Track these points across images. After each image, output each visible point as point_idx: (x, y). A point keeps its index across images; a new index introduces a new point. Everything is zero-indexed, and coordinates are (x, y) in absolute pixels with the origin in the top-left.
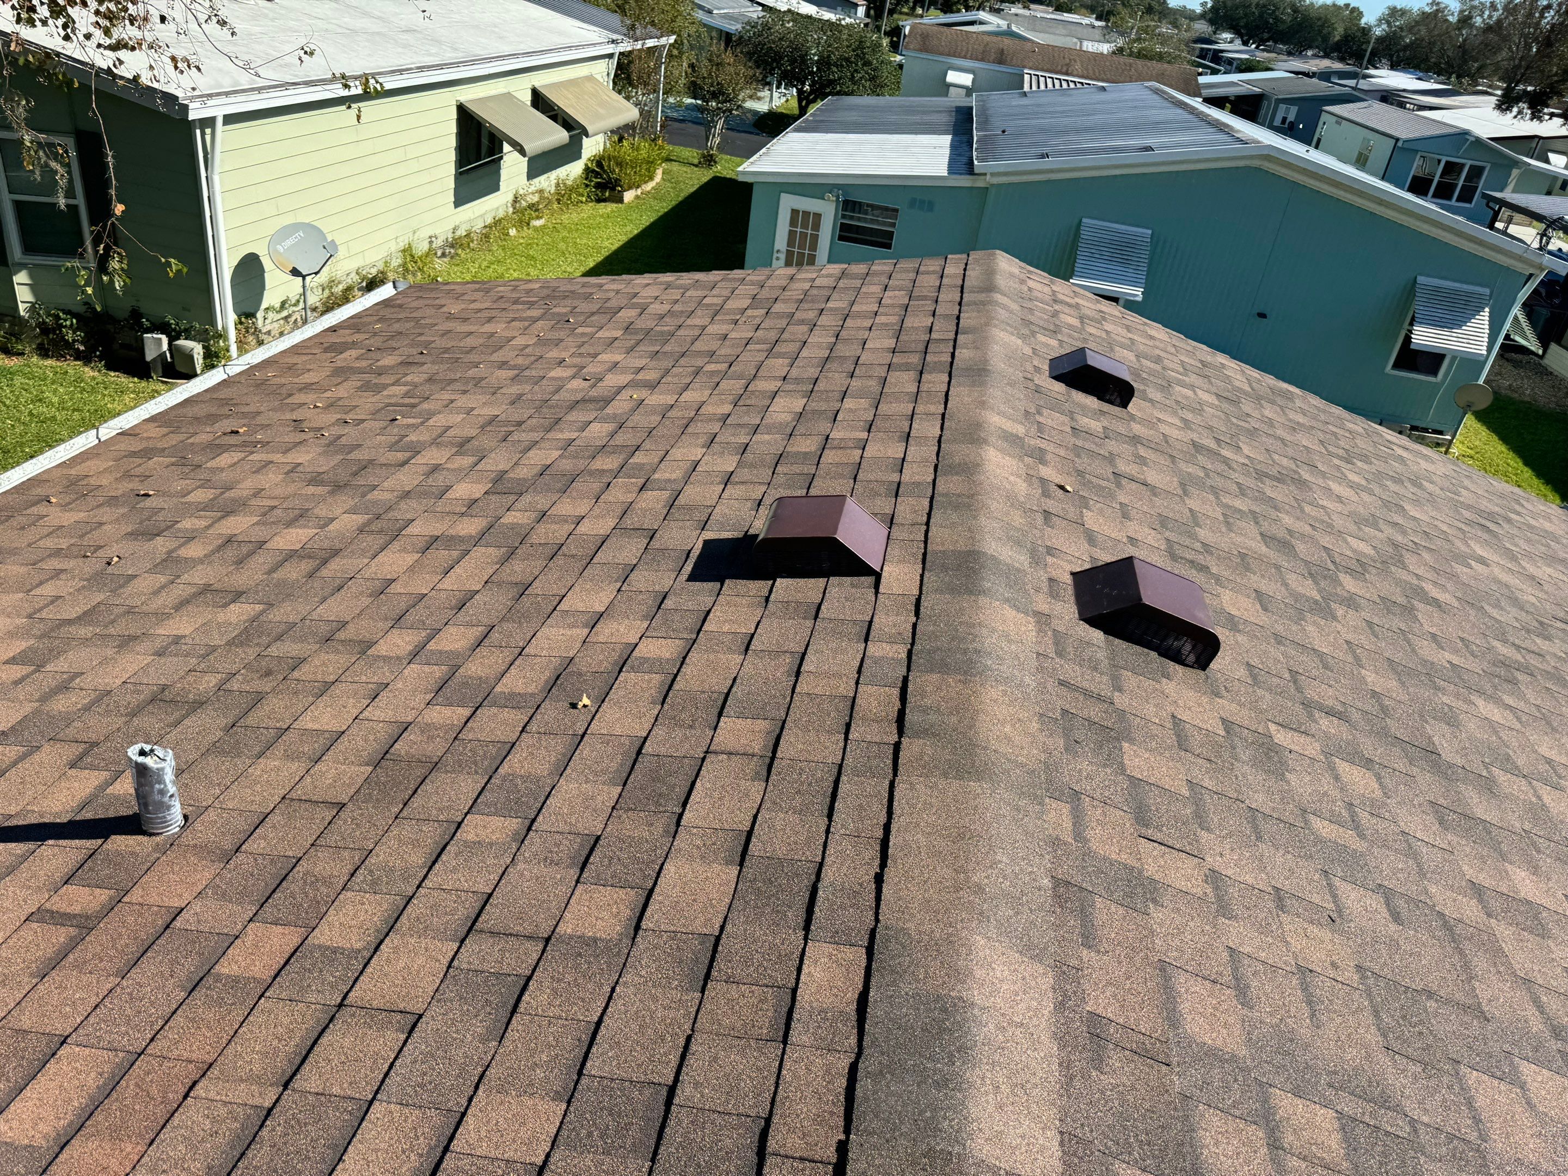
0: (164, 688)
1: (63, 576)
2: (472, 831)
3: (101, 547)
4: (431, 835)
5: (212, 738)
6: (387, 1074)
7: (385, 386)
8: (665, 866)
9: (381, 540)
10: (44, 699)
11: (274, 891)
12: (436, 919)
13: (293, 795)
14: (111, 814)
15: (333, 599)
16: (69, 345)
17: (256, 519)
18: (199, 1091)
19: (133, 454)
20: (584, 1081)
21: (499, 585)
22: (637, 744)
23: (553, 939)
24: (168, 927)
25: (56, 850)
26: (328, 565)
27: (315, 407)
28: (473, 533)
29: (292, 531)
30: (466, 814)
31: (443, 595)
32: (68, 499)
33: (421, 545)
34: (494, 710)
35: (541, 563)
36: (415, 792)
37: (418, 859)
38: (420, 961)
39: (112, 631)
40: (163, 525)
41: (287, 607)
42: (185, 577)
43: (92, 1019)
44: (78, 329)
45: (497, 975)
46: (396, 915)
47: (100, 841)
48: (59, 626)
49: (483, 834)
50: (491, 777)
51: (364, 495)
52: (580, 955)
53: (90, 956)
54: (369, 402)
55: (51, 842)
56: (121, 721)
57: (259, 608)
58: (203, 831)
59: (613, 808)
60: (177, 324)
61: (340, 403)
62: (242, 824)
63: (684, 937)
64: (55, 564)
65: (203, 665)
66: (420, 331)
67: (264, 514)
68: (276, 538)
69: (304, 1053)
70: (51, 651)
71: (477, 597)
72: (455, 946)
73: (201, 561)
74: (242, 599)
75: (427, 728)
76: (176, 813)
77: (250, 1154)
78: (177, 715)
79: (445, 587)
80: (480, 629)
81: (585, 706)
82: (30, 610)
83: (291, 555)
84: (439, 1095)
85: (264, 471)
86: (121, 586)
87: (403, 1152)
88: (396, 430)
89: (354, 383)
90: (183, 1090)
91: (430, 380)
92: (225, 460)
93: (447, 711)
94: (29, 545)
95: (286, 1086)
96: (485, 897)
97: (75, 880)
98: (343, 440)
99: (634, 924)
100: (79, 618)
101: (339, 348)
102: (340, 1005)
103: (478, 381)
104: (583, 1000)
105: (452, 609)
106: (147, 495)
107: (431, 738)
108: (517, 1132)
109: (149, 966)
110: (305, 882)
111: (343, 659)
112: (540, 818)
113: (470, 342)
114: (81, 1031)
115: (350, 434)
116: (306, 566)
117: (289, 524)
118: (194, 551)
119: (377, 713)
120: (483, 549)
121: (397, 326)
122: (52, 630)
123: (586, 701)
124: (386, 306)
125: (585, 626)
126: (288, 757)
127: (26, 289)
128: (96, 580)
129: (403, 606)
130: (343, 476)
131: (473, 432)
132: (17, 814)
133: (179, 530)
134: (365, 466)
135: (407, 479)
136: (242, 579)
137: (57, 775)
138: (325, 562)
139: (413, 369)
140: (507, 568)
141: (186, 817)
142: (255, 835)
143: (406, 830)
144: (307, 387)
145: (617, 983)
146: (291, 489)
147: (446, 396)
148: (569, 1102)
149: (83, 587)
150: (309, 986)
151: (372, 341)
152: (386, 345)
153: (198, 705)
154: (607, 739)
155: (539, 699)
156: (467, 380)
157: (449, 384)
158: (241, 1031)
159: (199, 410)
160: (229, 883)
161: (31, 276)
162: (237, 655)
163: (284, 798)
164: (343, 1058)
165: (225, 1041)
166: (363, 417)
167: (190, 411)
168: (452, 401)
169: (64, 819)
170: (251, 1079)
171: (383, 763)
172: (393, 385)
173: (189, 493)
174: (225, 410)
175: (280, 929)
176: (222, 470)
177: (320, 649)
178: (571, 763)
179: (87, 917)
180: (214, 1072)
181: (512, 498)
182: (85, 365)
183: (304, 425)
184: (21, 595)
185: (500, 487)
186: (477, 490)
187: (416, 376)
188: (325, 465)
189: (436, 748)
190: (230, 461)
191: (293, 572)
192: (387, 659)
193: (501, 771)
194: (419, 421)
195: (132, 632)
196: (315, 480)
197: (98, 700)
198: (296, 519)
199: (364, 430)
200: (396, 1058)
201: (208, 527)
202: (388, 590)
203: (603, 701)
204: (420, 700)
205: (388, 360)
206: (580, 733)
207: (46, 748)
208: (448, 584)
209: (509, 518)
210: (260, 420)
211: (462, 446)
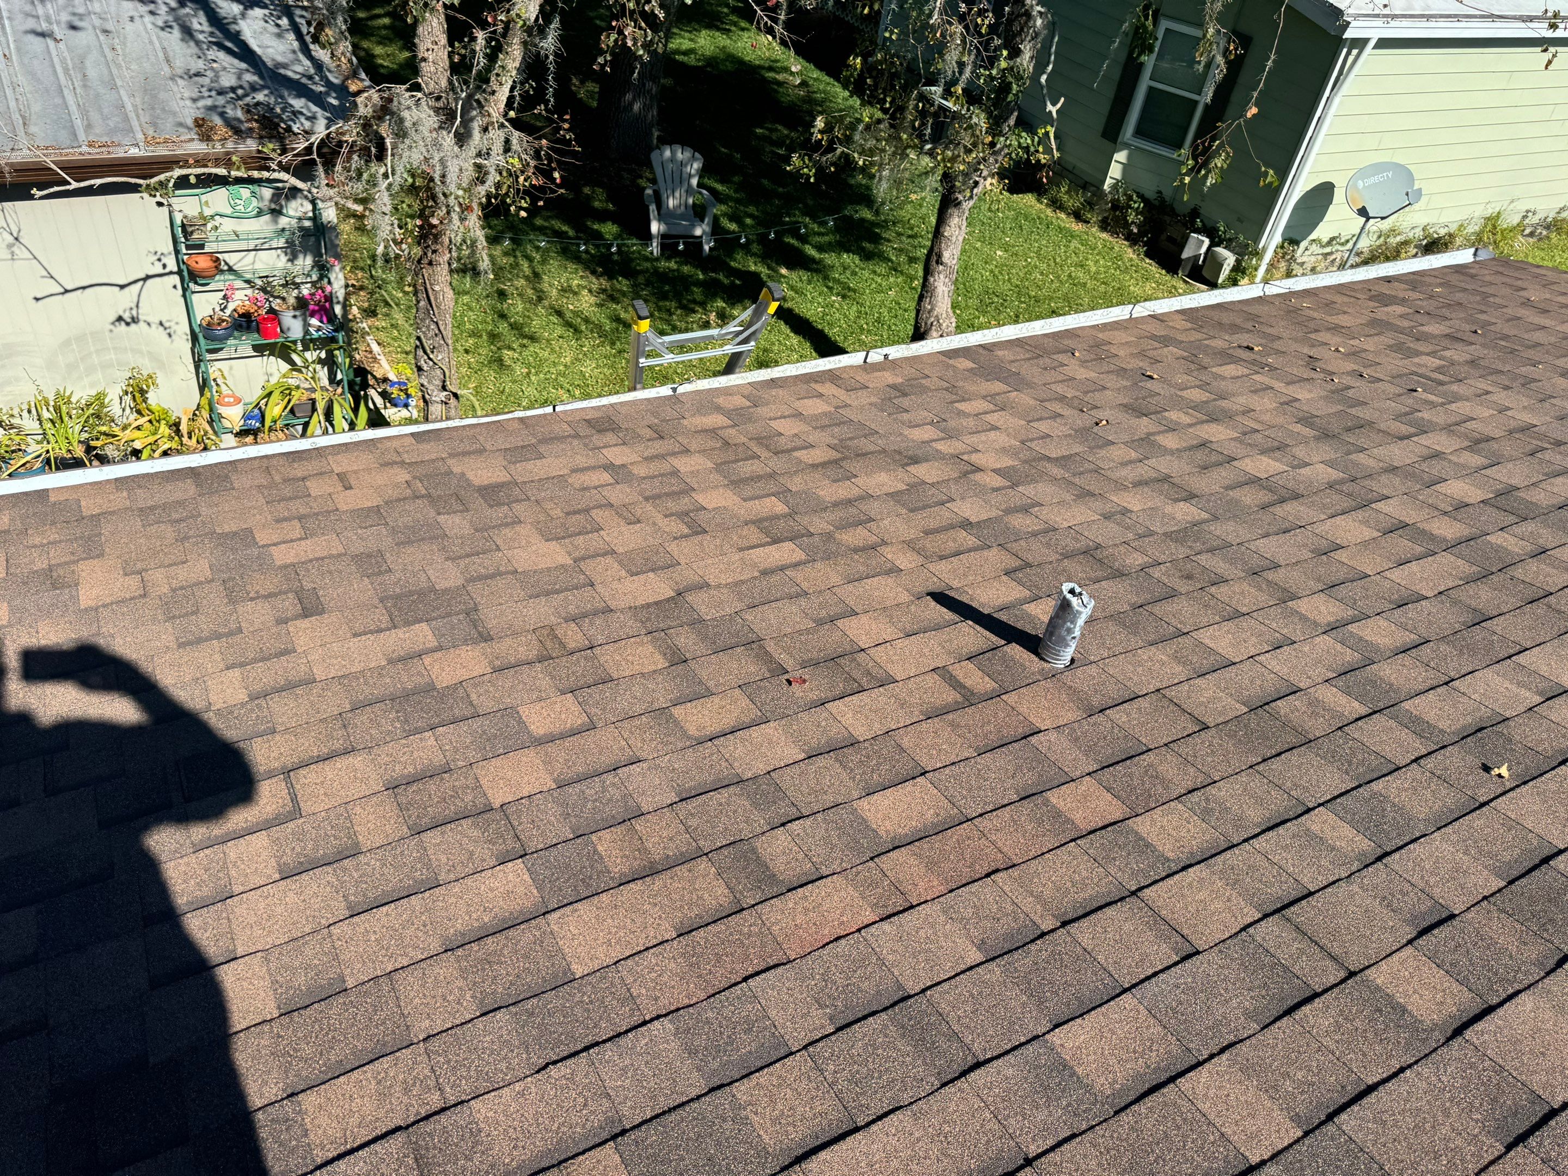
0: (1098, 547)
1: (1058, 420)
2: (1319, 822)
3: (1096, 407)
4: (1278, 804)
5: (1119, 607)
6: (1148, 978)
7: (1418, 354)
8: (1523, 996)
9: (1347, 503)
10: (1008, 511)
11: (1118, 763)
12: (1248, 880)
13: (1166, 692)
14: (1019, 626)
15: (1276, 537)
16: (1127, 225)
17: (1236, 435)
18: (998, 877)
19: (1153, 337)
20: (1330, 1128)
21: (1455, 602)
22: (1547, 852)
23: (1358, 978)
24: (1025, 737)
25: (972, 630)
26: (1284, 505)
27: (1337, 350)
28: (1449, 537)
29: (1265, 459)
30: (1320, 805)
31: (1387, 584)
32: (1088, 358)
33: (1387, 525)
34: (1392, 723)
35: (1514, 602)
36: (1279, 754)
37: (1256, 816)
38: (1218, 905)
39: (1076, 480)
40: (1153, 408)
41: (1230, 526)
42: (1152, 462)
43: (947, 771)
44: (1141, 213)
45: (1286, 969)
46: (1213, 852)
47: (1003, 642)
48: (1040, 459)
49: (1328, 834)
50: (1360, 786)
51: (1349, 453)
52: (1380, 1011)
53: (963, 724)
54: (1394, 363)
55: (970, 623)
56: (1054, 557)
57: (1205, 515)
58: (1082, 679)
59: (1485, 898)
60: (1225, 233)
61: (1363, 355)
62: (1114, 692)
63: (1511, 1080)
64: (1057, 407)
65: (1137, 543)
66: (1483, 308)
67: (1245, 434)
68: (1247, 460)
69: (1088, 909)
70: (1027, 476)
71: (1423, 603)
72: (1258, 916)
73: (1172, 452)
74: (1194, 501)
75: (1314, 703)
76: (1068, 653)
77: (1016, 955)
78: (1099, 574)
79: (1393, 577)
80: (1412, 636)
81: (1500, 776)
82: (1024, 438)
83: (1254, 481)
84: (1185, 1030)
85: (1261, 394)
86: (1100, 447)
87: (1135, 1052)
88: (1410, 401)
89: (1387, 339)
90: (986, 869)
91: (1472, 363)
92: (1230, 370)
93: (1343, 699)
94: (1044, 385)
95: (1064, 924)
96: (1306, 892)
97: (975, 660)
98: (1350, 393)
99: (1455, 1026)
100: (1057, 459)
101: (1385, 300)
102: (1134, 893)
103: (1527, 382)
104: (1364, 1055)
105: (1391, 602)
106: (1151, 377)
107: (1314, 714)
108: (1243, 1118)
109: (999, 759)
110: (1146, 771)
111: (1263, 598)
112: (1396, 856)
113: (1538, 336)
114: (937, 774)
115: (1361, 389)
116: (1264, 497)
117: (1263, 452)
118: (1170, 441)
119: (1274, 663)
120: (1453, 558)
121: (1459, 296)
122: (1034, 460)
123: (1504, 771)
124: (1457, 272)
125: (1540, 693)
126: (1176, 658)
127: (1120, 166)
128: (1082, 433)
129: (1341, 576)
130: (1335, 428)
131: (1497, 433)
132: (957, 589)
133: (1165, 418)
134: (1361, 425)
135: (1399, 454)
136: (1201, 484)
137: (993, 575)
138: (1282, 501)
139: (1459, 346)
140: (1471, 589)
141: (1073, 661)
142: (1121, 707)
143: (1256, 783)
144: (1336, 329)
145: (1410, 1066)
146: (1280, 420)
147: (1482, 385)
148: (1306, 1134)
149: (1070, 435)
150: (1114, 859)
151: (1425, 303)
152: (1439, 312)
153: (1119, 574)
154: (1511, 824)
155: (1447, 740)
156: (1515, 377)
157: (1492, 374)
158: (1047, 856)
159: (1226, 318)
160: (1085, 734)
161: (1129, 157)
162: (1168, 548)
163: (1158, 690)
164: (1118, 937)
165: (1032, 854)
166: (1382, 377)
167: (1216, 315)
168: (1487, 393)
169: (986, 611)
170: (1039, 898)
171: (1260, 711)
172: (1428, 354)
173: (1187, 389)
174: (1249, 325)
175: (1109, 796)
176: (1224, 378)
177: (1244, 579)
178: (1456, 824)
179: (973, 694)
180: (1015, 872)
181: (1512, 519)
182: (1131, 246)
183: (1318, 364)
184: (1023, 422)
185: (1502, 501)
186: (1474, 494)
187: (1457, 354)
188: (1324, 409)
189: (1317, 727)
190: (1234, 373)
191: (1249, 497)
192: (1303, 618)
193: (1377, 786)
194: (1440, 400)
195: (1092, 488)
196: (1307, 420)
197: (1046, 531)
198: (1272, 450)
199: (1376, 390)
200: (1162, 971)
201: (1190, 425)
202: (1332, 554)
203: (1525, 783)
204: (1321, 672)
205: (1434, 328)
206: (1482, 800)
207: (995, 550)
208: (1397, 575)
209: (1497, 539)
210: (1277, 345)
211: (1477, 443)
